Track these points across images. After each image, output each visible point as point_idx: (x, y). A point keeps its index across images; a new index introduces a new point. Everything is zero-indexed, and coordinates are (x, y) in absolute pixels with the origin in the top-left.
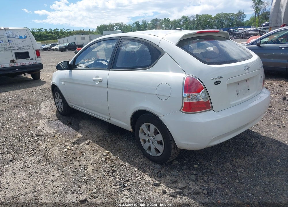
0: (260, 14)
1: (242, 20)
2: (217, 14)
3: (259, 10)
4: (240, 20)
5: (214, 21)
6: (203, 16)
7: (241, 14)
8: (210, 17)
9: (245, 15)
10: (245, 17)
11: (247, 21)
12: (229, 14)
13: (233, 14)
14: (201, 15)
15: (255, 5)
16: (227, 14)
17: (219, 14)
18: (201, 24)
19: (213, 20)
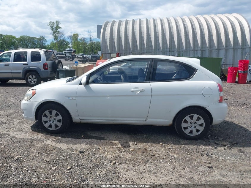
0: (58, 41)
1: (44, 44)
2: (21, 36)
3: (57, 37)
4: (42, 44)
5: (19, 43)
6: (7, 36)
7: (42, 39)
8: (14, 38)
9: (46, 40)
10: (46, 42)
11: (48, 45)
12: (32, 37)
13: (36, 38)
14: (5, 35)
15: (54, 33)
16: (30, 38)
17: (23, 37)
18: (6, 44)
19: (17, 41)
